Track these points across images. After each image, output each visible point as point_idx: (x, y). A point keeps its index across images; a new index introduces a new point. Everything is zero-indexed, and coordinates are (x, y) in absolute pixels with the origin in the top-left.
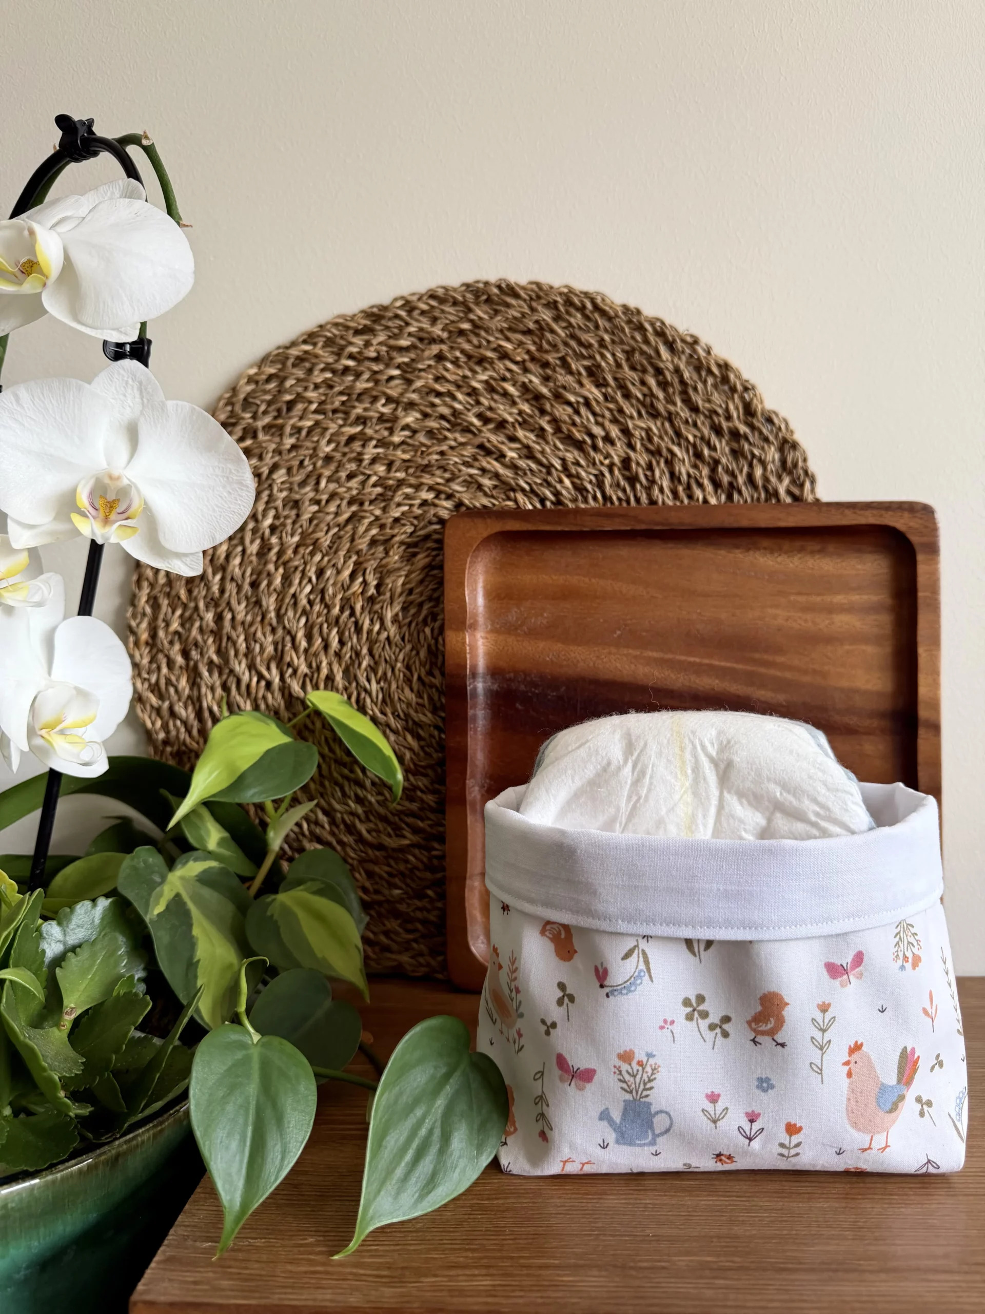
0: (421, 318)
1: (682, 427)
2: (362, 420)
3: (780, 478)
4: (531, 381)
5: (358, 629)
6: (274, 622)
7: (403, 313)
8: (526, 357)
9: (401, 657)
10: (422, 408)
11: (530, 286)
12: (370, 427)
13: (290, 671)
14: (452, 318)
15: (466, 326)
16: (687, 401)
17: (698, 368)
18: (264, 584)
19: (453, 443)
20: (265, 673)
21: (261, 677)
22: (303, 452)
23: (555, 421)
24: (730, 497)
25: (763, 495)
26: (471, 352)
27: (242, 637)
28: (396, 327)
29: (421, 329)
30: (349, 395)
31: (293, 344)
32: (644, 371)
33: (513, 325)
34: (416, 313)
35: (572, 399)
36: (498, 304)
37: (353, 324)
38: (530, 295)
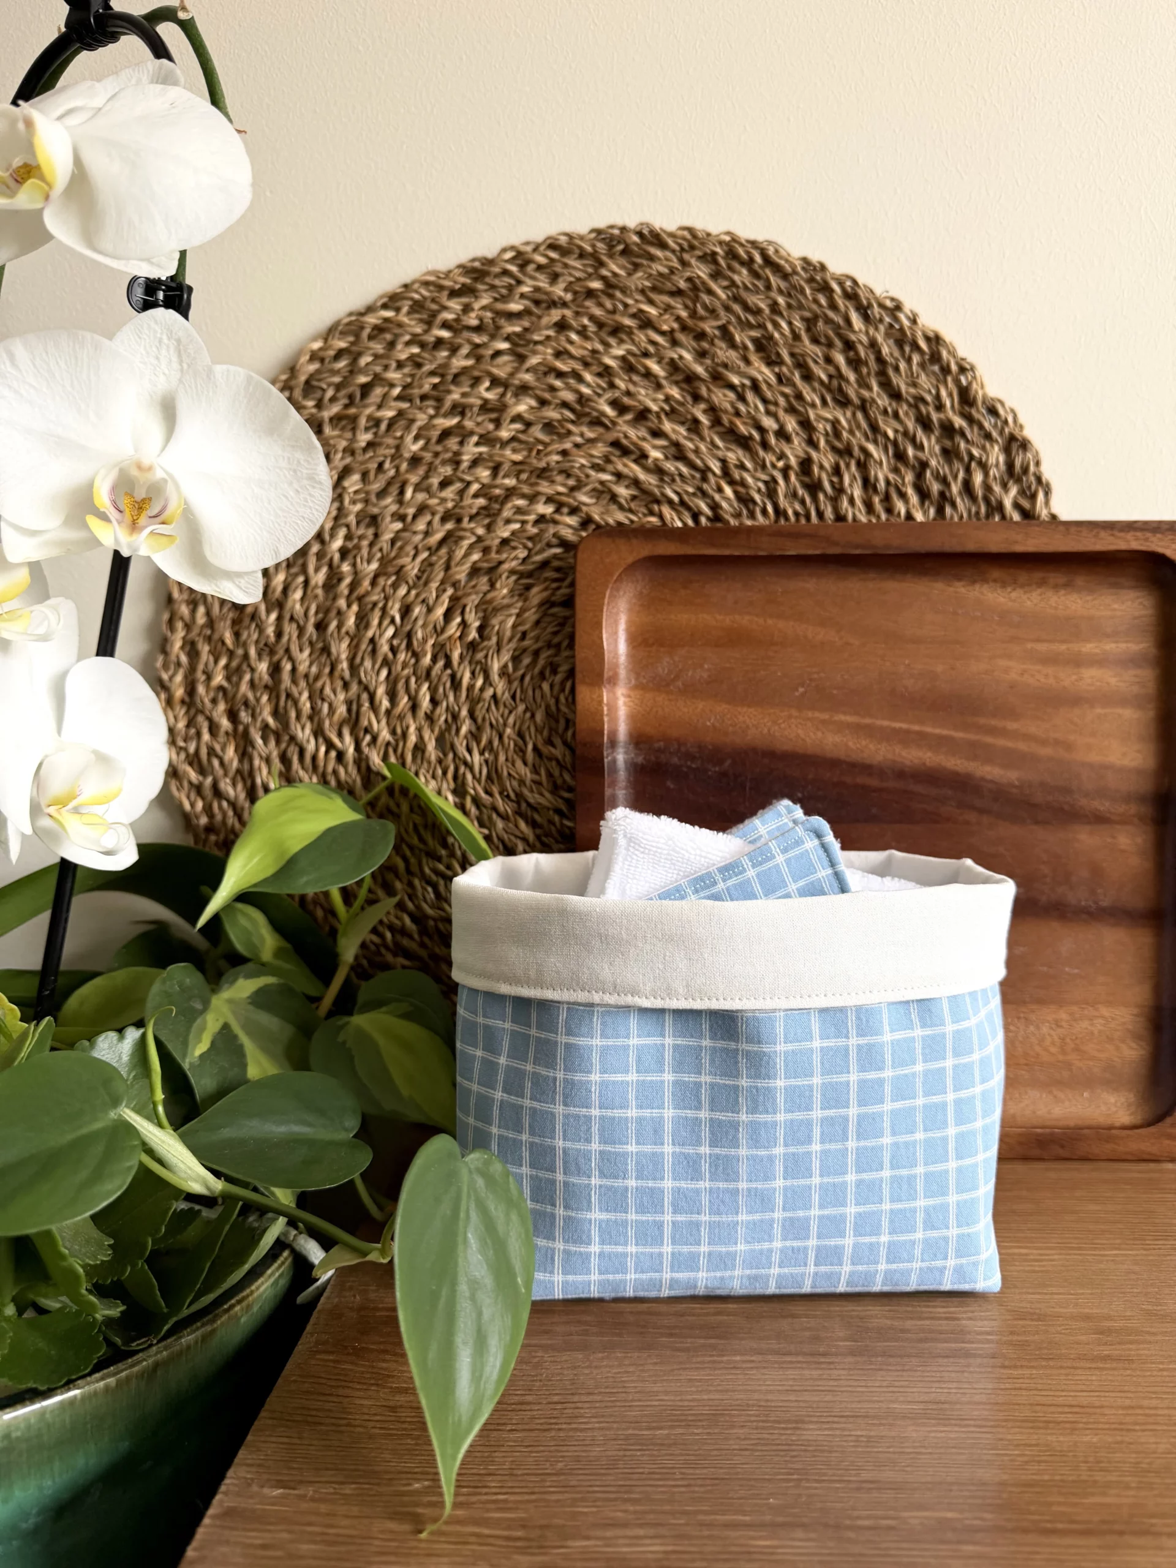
0: (537, 275)
1: (879, 418)
2: (460, 409)
3: (1005, 486)
4: (681, 357)
5: (456, 684)
6: (347, 674)
7: (513, 269)
8: (676, 326)
9: (511, 720)
10: (538, 392)
11: (680, 233)
12: (471, 418)
13: (368, 738)
14: (578, 274)
15: (596, 285)
16: (886, 385)
17: (900, 343)
18: (333, 625)
19: (579, 440)
20: (336, 740)
21: (330, 746)
22: (382, 451)
23: (713, 411)
24: (940, 511)
25: (983, 509)
26: (603, 319)
27: (306, 695)
28: (503, 287)
29: (537, 289)
30: (442, 376)
31: (370, 309)
33: (658, 284)
34: (531, 268)
35: (736, 380)
36: (639, 256)
37: (447, 283)
38: (680, 245)
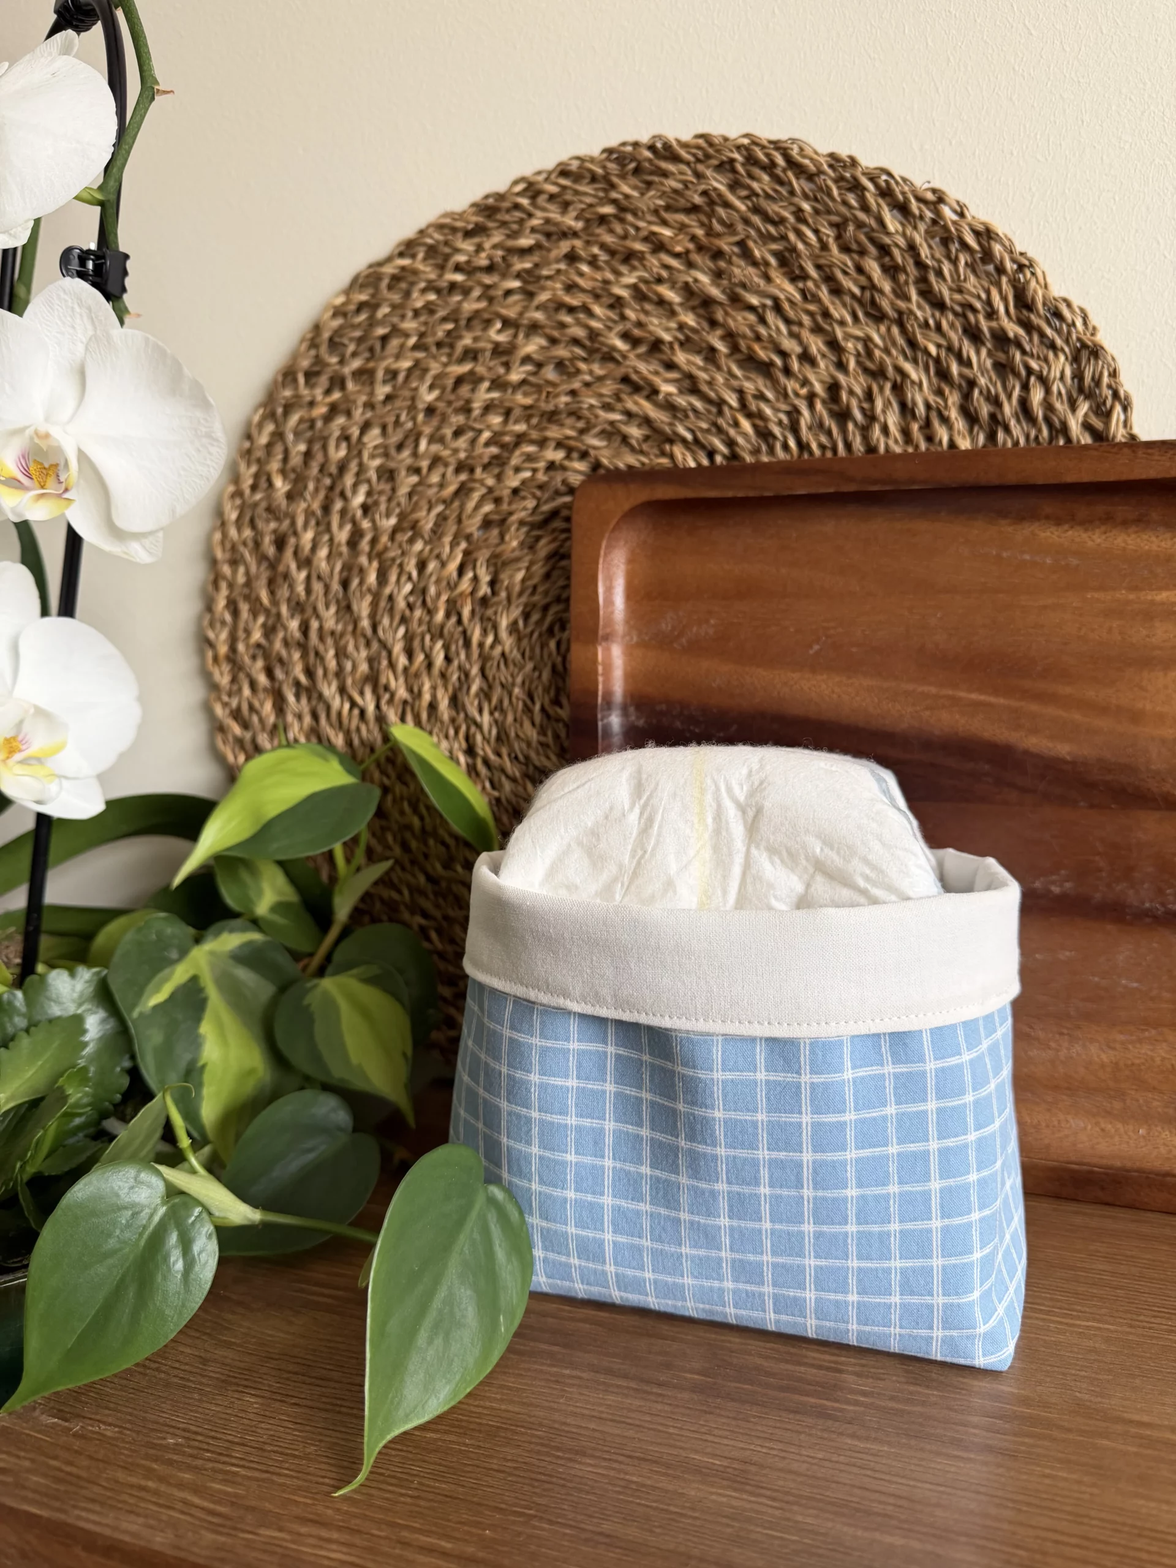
0: (548, 205)
1: (917, 331)
2: (471, 354)
3: (1072, 404)
4: (696, 280)
5: (467, 641)
6: (369, 632)
7: (525, 202)
8: (691, 246)
9: (519, 680)
10: (548, 331)
11: (696, 142)
12: (482, 364)
13: (387, 696)
14: (589, 200)
15: (608, 210)
16: (927, 293)
17: (946, 241)
18: (355, 582)
19: (588, 378)
20: (358, 699)
21: (353, 704)
22: (398, 403)
23: (730, 337)
24: (992, 437)
25: (1045, 432)
26: (613, 246)
27: (331, 653)
28: (515, 222)
29: (548, 221)
30: (456, 321)
31: (389, 260)
32: (863, 252)
33: (671, 201)
34: (542, 200)
35: (754, 301)
36: (652, 173)
37: (459, 224)
38: (694, 155)
